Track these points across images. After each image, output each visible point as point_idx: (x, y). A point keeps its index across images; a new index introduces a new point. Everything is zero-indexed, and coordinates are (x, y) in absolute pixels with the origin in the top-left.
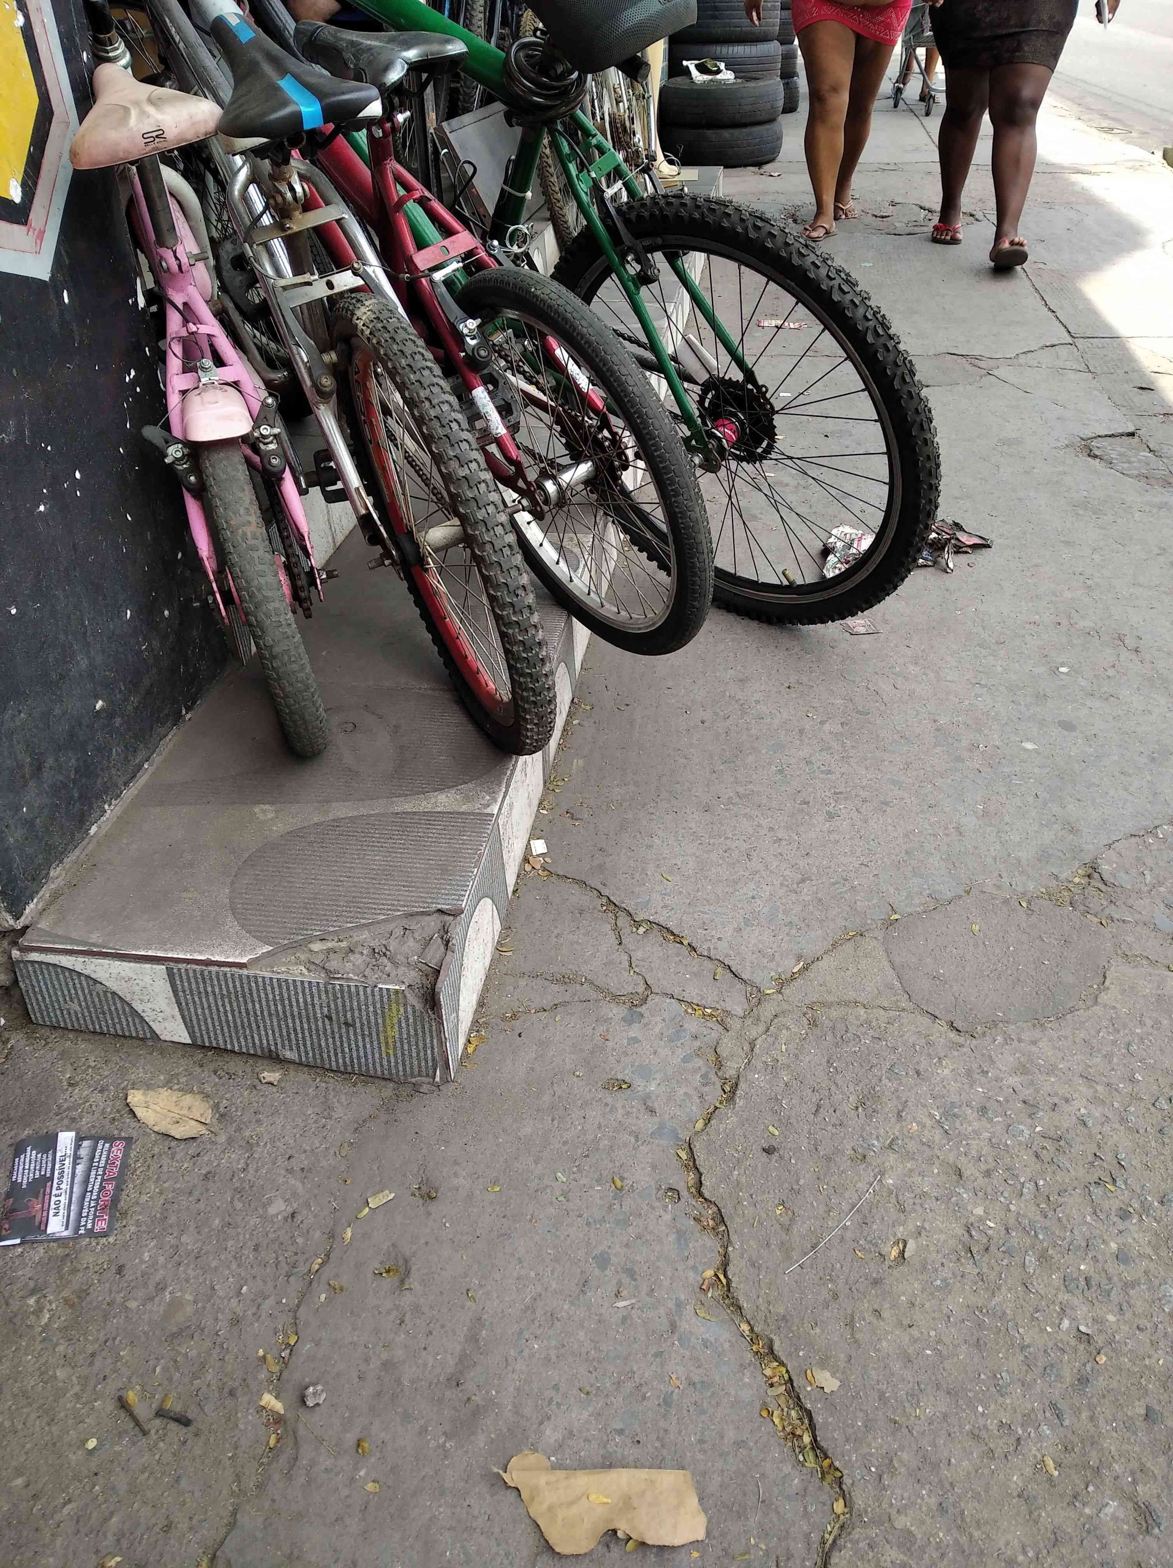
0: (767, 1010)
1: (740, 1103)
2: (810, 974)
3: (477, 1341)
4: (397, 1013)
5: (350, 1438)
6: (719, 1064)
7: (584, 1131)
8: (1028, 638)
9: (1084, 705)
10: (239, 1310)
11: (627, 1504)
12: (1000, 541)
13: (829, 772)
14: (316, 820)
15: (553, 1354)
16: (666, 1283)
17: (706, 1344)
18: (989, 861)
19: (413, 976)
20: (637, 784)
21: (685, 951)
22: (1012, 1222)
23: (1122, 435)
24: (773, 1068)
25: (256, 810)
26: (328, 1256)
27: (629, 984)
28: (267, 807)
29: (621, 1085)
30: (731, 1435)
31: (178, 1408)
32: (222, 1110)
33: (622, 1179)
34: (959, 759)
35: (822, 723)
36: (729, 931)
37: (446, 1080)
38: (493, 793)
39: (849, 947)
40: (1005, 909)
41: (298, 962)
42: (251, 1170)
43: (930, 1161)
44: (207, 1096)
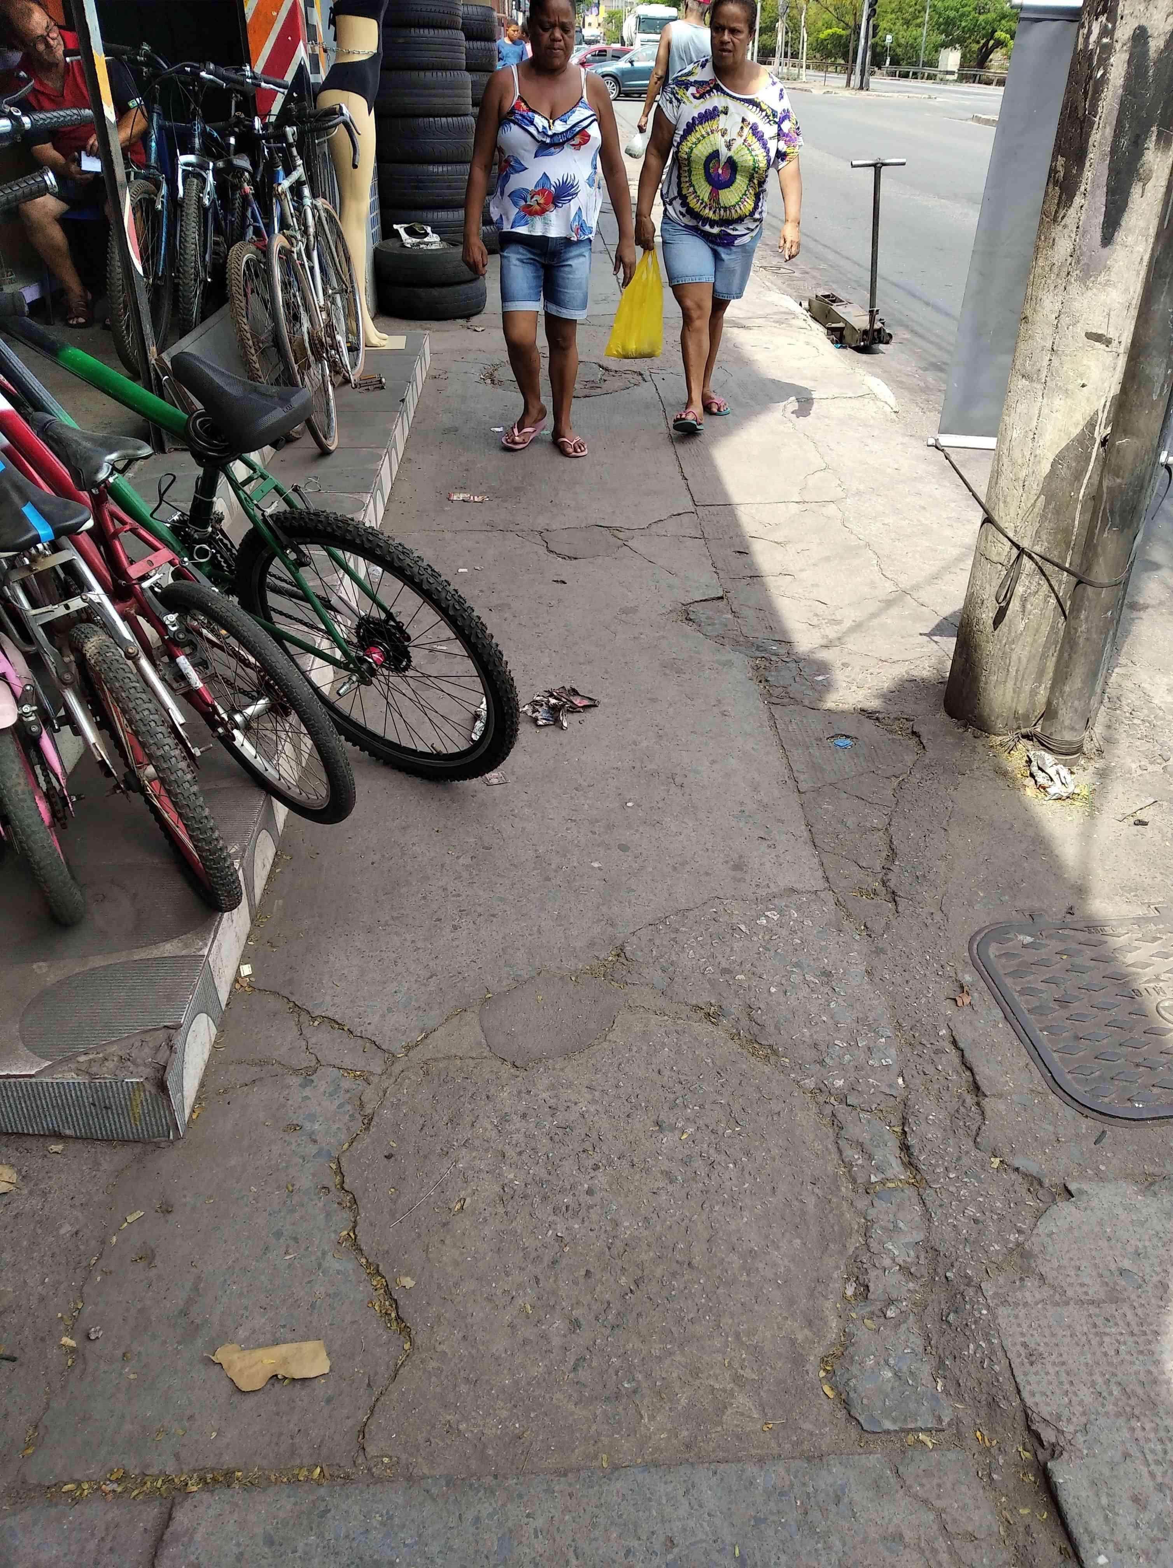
0: (397, 1068)
1: (373, 1129)
2: (428, 1041)
3: (198, 1290)
4: (140, 1097)
5: (119, 1353)
6: (362, 1106)
7: (270, 1160)
8: (610, 780)
9: (637, 831)
10: (44, 1293)
11: (285, 1361)
12: (606, 700)
13: (459, 895)
14: (77, 970)
15: (245, 1290)
16: (317, 1242)
17: (339, 1272)
18: (556, 951)
19: (148, 1072)
20: (320, 916)
21: (345, 1034)
22: (530, 1180)
23: (713, 599)
24: (396, 1106)
25: (35, 966)
26: (101, 1254)
27: (304, 1060)
28: (41, 964)
29: (295, 1128)
30: (349, 1318)
31: (8, 1353)
32: (24, 1173)
33: (293, 1185)
34: (548, 879)
35: (458, 858)
36: (377, 1018)
37: (178, 1138)
38: (204, 940)
39: (455, 1021)
40: (560, 983)
41: (70, 1070)
42: (46, 1209)
43: (487, 1151)
44: (13, 1165)
